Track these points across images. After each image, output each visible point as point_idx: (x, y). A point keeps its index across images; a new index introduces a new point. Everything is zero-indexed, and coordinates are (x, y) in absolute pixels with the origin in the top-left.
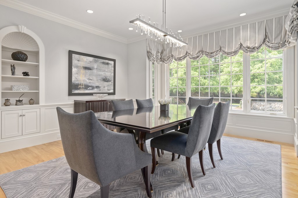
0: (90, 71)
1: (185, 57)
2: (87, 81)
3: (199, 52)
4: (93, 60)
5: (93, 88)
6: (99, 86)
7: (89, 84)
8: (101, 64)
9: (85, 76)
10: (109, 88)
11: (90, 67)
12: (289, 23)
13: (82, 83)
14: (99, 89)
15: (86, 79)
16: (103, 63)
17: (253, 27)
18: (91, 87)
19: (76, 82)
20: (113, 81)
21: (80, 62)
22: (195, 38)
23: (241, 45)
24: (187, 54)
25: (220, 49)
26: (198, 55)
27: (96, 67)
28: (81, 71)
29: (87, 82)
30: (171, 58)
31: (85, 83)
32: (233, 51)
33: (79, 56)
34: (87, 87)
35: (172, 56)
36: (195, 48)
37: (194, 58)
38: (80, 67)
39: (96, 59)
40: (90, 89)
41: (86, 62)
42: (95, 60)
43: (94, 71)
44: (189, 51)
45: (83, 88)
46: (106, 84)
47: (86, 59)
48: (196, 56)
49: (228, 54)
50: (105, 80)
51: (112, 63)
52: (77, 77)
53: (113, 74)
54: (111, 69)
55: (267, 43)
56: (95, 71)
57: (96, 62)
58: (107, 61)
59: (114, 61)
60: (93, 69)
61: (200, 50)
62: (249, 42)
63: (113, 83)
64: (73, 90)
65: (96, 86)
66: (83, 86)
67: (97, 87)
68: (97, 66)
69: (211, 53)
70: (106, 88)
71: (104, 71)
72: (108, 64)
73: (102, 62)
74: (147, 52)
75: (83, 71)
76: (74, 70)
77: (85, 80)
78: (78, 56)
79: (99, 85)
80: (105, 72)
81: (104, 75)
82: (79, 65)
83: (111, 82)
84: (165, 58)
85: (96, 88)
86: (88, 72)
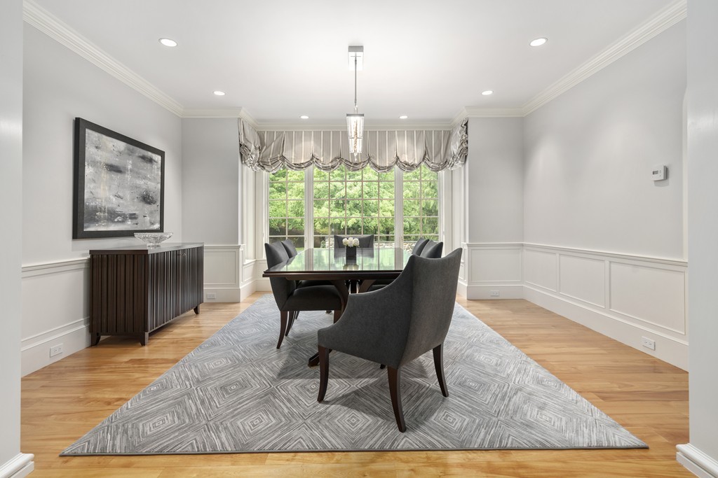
0: (119, 176)
1: (309, 164)
2: (114, 199)
3: (336, 159)
4: (125, 150)
5: (125, 218)
6: (135, 214)
7: (118, 209)
8: (140, 159)
9: (109, 189)
10: (153, 220)
11: (119, 165)
12: (458, 144)
13: (103, 205)
14: (135, 221)
15: (112, 197)
16: (143, 158)
17: (411, 136)
18: (119, 215)
19: (92, 204)
20: (159, 203)
21: (100, 152)
22: (327, 134)
23: (398, 158)
24: (312, 159)
25: (369, 159)
26: (333, 164)
27: (130, 167)
28: (103, 175)
29: (113, 203)
30: (280, 162)
31: (110, 206)
32: (387, 165)
33: (99, 135)
34: (112, 215)
35: (283, 158)
36: (326, 150)
37: (326, 169)
38: (101, 163)
39: (131, 147)
40: (118, 222)
41: (111, 152)
42: (129, 149)
43: (126, 176)
44: (317, 155)
45: (105, 218)
46: (147, 208)
47: (111, 145)
48: (330, 165)
49: (379, 169)
50: (146, 199)
51: (157, 158)
52: (93, 191)
53: (159, 186)
54: (157, 174)
55: (427, 162)
56: (128, 176)
57: (131, 153)
58: (150, 154)
59: (162, 154)
60: (125, 173)
61: (337, 155)
62: (406, 156)
63: (159, 207)
64: (85, 225)
65: (131, 215)
66: (106, 214)
67: (133, 216)
68: (133, 165)
69: (356, 164)
70: (148, 219)
71: (145, 178)
72: (151, 161)
73: (141, 155)
74: (241, 145)
75: (105, 175)
76: (89, 171)
77: (110, 198)
78: (96, 134)
79: (136, 210)
80: (146, 181)
81: (144, 187)
82: (98, 159)
83: (155, 205)
84: (266, 160)
85: (131, 218)
86: (115, 176)
